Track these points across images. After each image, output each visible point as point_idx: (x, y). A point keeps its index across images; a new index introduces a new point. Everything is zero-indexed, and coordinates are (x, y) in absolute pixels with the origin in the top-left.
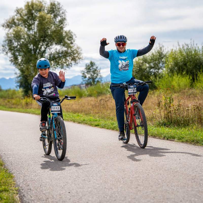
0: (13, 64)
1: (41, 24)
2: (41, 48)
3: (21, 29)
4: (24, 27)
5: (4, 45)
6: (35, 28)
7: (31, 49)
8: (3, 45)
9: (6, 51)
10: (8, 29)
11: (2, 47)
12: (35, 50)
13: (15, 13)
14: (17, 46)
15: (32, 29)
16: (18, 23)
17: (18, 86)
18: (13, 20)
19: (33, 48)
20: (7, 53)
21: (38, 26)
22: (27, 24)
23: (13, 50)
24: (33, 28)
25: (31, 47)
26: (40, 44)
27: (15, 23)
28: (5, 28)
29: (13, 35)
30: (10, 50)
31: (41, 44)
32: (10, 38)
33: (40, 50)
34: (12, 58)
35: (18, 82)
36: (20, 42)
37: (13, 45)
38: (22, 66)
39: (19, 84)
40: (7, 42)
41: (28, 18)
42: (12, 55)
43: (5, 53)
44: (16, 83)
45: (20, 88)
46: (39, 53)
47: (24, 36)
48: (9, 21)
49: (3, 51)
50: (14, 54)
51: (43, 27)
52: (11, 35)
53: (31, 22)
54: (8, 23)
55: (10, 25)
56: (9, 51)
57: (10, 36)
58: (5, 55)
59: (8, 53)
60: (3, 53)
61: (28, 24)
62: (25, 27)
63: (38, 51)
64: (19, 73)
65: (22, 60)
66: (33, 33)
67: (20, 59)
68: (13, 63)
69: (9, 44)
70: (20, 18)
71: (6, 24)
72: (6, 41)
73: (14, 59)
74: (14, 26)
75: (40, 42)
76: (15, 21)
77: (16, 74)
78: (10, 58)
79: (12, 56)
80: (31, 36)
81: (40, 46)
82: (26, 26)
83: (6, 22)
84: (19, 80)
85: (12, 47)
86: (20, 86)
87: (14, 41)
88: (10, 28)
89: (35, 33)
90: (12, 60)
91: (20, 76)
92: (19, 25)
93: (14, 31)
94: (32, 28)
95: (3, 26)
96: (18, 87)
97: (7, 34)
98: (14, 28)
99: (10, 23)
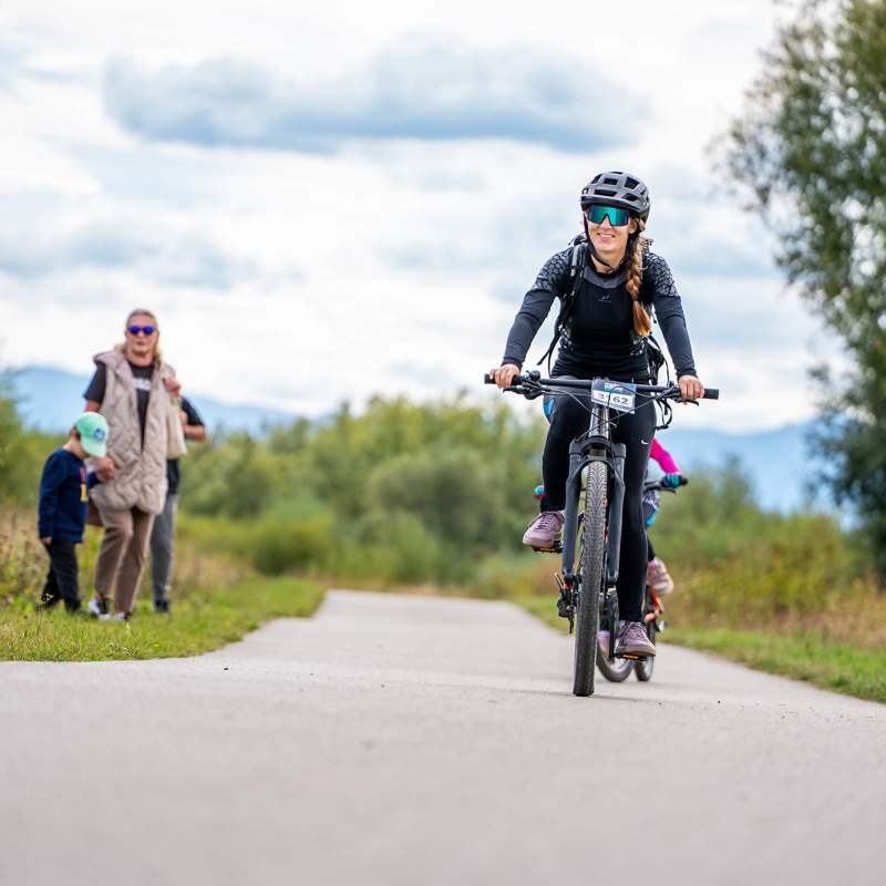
0: (804, 295)
5: (750, 130)
8: (738, 124)
9: (762, 180)
11: (731, 145)
14: (861, 145)
17: (825, 479)
20: (763, 193)
23: (819, 171)
30: (792, 174)
32: (804, 77)
34: (803, 246)
35: (828, 448)
37: (827, 135)
39: (831, 469)
43: (747, 192)
44: (812, 454)
45: (839, 502)
49: (738, 175)
50: (821, 211)
52: (819, 45)
56: (781, 185)
58: (749, 208)
59: (774, 197)
60: (733, 193)
64: (849, 375)
69: (791, 125)
73: (816, 248)
77: (819, 374)
78: (786, 238)
79: (809, 221)
84: (839, 435)
85: (812, 149)
86: (842, 488)
87: (832, 101)
90: (795, 256)
91: (851, 399)
96: (825, 493)
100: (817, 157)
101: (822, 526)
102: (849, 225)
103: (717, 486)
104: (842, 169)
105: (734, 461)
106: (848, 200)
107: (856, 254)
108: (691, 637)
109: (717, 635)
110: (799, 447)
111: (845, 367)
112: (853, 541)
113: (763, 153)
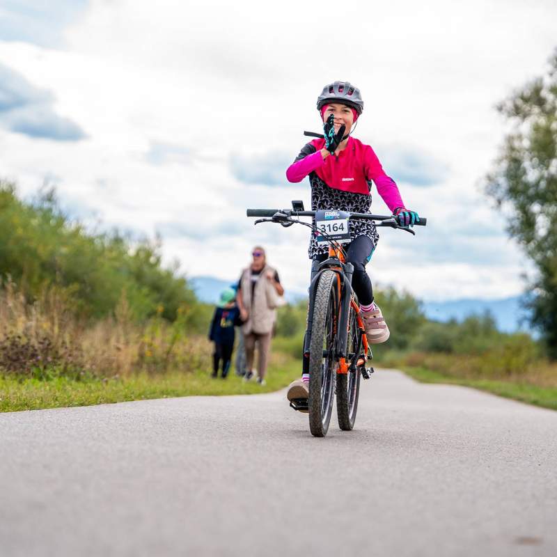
0: (517, 243)
5: (494, 175)
9: (499, 196)
10: (514, 120)
11: (486, 181)
13: (550, 68)
16: (553, 102)
17: (525, 318)
18: (537, 90)
20: (499, 202)
23: (524, 192)
27: (541, 102)
28: (504, 116)
29: (526, 143)
30: (511, 194)
32: (514, 155)
34: (517, 223)
35: (526, 306)
36: (547, 167)
37: (524, 179)
38: (549, 253)
39: (529, 313)
40: (505, 164)
42: (517, 208)
43: (492, 201)
48: (523, 94)
49: (488, 194)
50: (523, 208)
52: (521, 142)
55: (526, 107)
56: (506, 198)
57: (516, 144)
59: (502, 202)
64: (536, 276)
65: (550, 232)
67: (542, 226)
68: (515, 238)
71: (510, 105)
72: (500, 161)
73: (522, 223)
74: (536, 110)
76: (545, 93)
77: (524, 276)
78: (508, 220)
79: (518, 211)
83: (511, 95)
84: (533, 300)
86: (534, 321)
87: (526, 164)
88: (524, 118)
90: (512, 227)
91: (537, 286)
93: (537, 128)
95: (500, 109)
97: (510, 139)
98: (536, 117)
99: (526, 100)
100: (520, 187)
101: (526, 338)
102: (533, 215)
103: (481, 322)
104: (531, 191)
105: (488, 312)
106: (533, 204)
107: (536, 226)
108: (473, 383)
109: (484, 382)
110: (515, 306)
111: (534, 273)
112: (539, 343)
113: (498, 185)
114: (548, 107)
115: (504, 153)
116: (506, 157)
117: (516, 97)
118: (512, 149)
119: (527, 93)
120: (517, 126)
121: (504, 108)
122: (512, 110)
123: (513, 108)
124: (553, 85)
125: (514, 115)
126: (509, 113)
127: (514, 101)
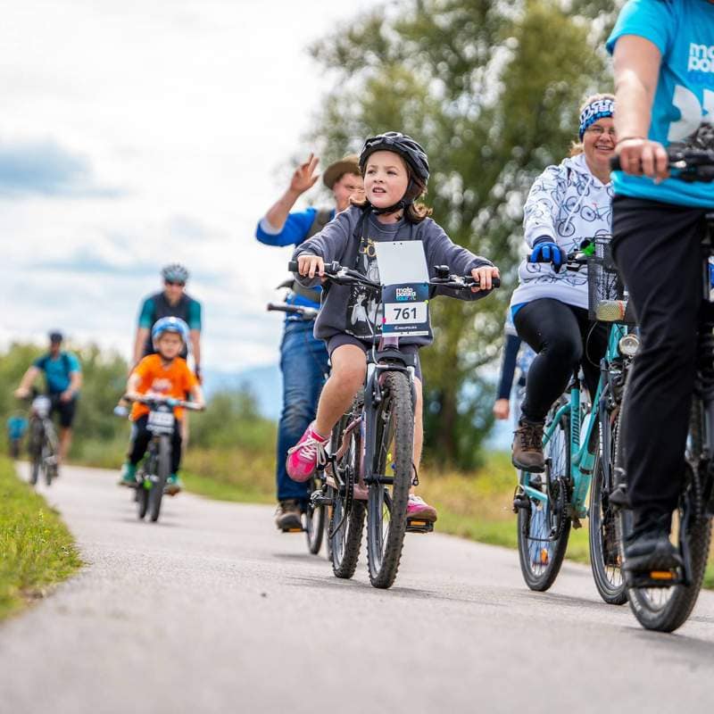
1: (524, 65)
2: (503, 201)
3: (409, 80)
4: (429, 73)
6: (489, 85)
7: (446, 203)
10: (336, 74)
12: (469, 212)
15: (470, 91)
16: (400, 47)
18: (375, 26)
19: (456, 198)
21: (504, 78)
22: (445, 60)
24: (476, 86)
25: (452, 187)
26: (501, 176)
27: (380, 46)
28: (321, 66)
29: (357, 110)
31: (507, 178)
33: (494, 214)
40: (322, 143)
41: (460, 23)
46: (486, 226)
47: (419, 124)
48: (352, 30)
51: (534, 84)
53: (469, 51)
54: (345, 43)
55: (356, 52)
57: (341, 110)
61: (452, 57)
62: (436, 73)
63: (484, 215)
66: (473, 113)
70: (411, 18)
71: (330, 47)
72: (313, 137)
74: (372, 57)
75: (502, 167)
76: (388, 33)
80: (459, 127)
81: (498, 190)
82: (442, 66)
83: (334, 31)
88: (352, 70)
89: (486, 113)
92: (401, 57)
93: (371, 84)
94: (469, 83)
95: (315, 53)
97: (332, 100)
98: (372, 69)
99: (357, 41)
114: (392, 52)
115: (321, 125)
116: (325, 131)
117: (341, 35)
118: (335, 118)
119: (359, 30)
120: (342, 83)
121: (320, 51)
122: (334, 55)
123: (336, 52)
124: (401, 22)
125: (337, 65)
126: (329, 60)
127: (337, 42)
